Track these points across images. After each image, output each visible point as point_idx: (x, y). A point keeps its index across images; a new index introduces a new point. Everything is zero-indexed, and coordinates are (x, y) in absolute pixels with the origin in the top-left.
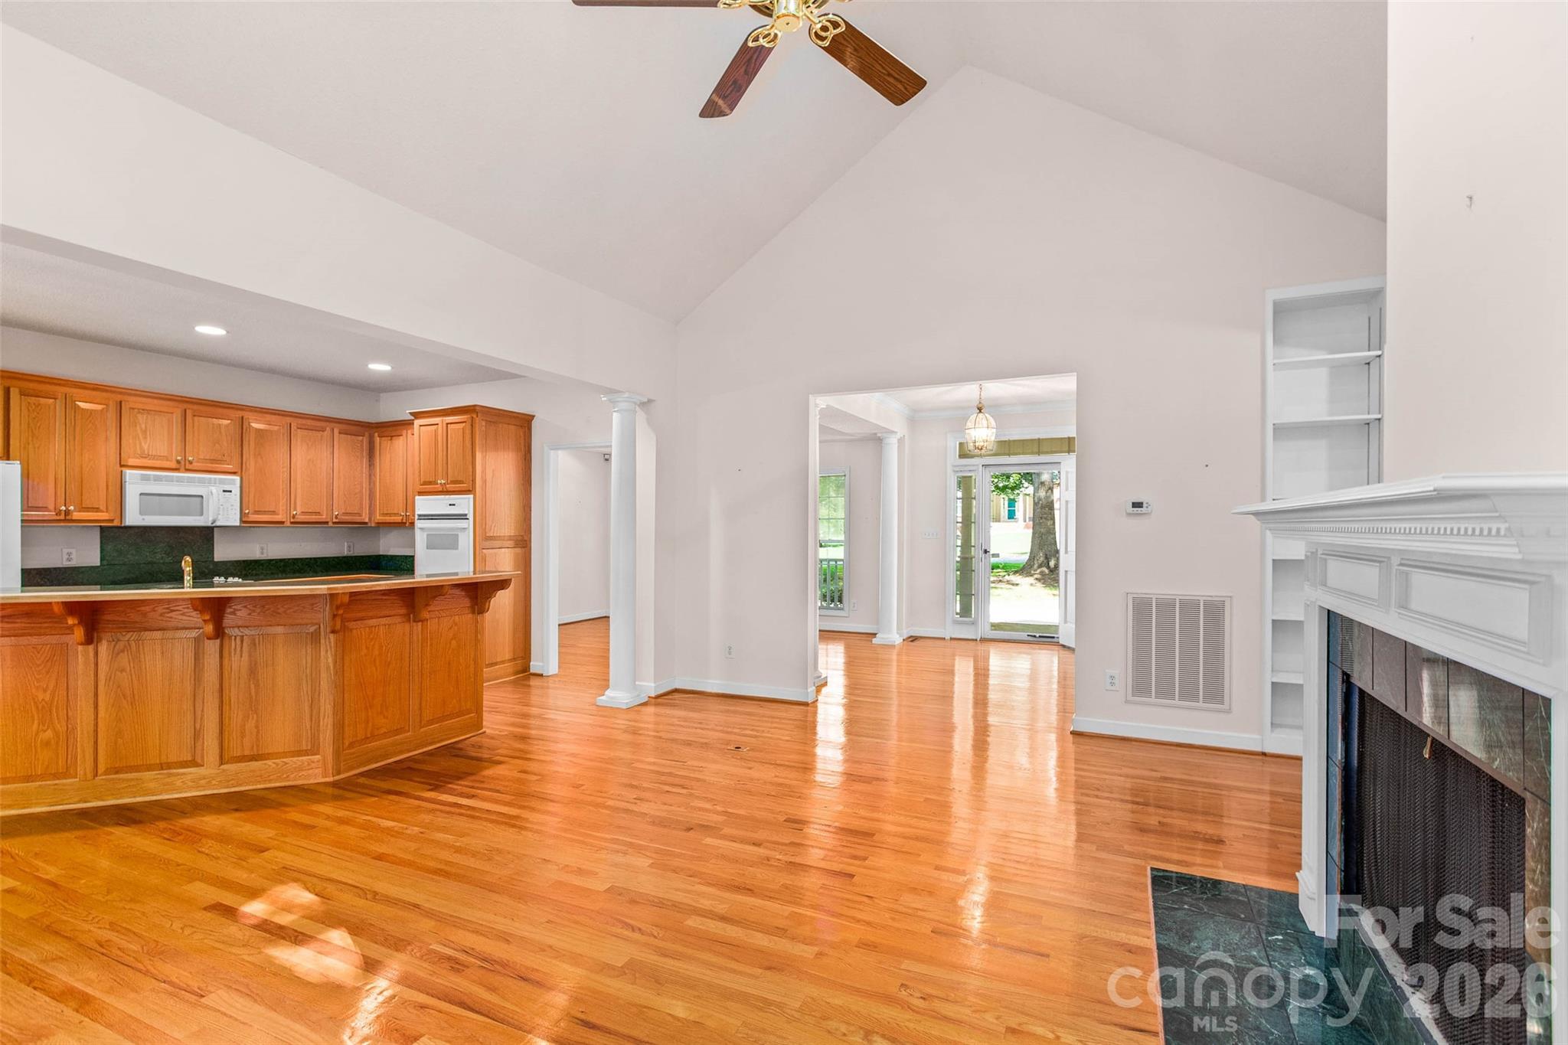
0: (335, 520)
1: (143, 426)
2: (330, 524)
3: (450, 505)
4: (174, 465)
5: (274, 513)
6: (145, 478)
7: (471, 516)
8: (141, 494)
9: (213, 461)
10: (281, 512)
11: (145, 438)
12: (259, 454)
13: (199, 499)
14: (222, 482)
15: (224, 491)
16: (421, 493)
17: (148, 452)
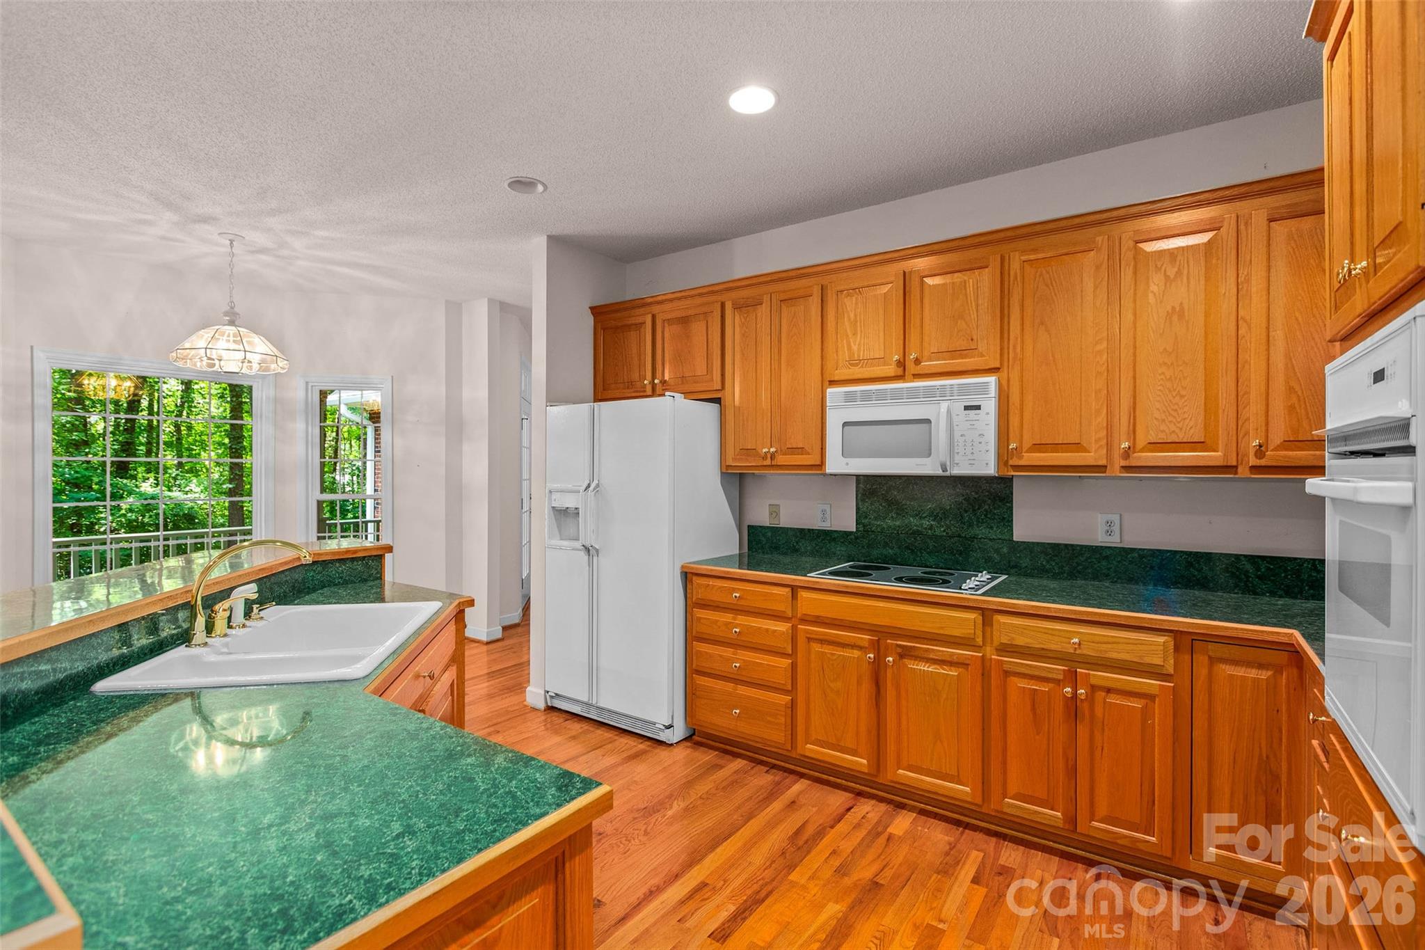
0: (1253, 461)
1: (852, 315)
2: (1243, 472)
4: (891, 370)
5: (1077, 447)
6: (850, 398)
8: (845, 424)
9: (954, 353)
10: (1094, 447)
11: (855, 334)
12: (1042, 323)
13: (924, 426)
14: (963, 390)
15: (967, 408)
17: (859, 356)
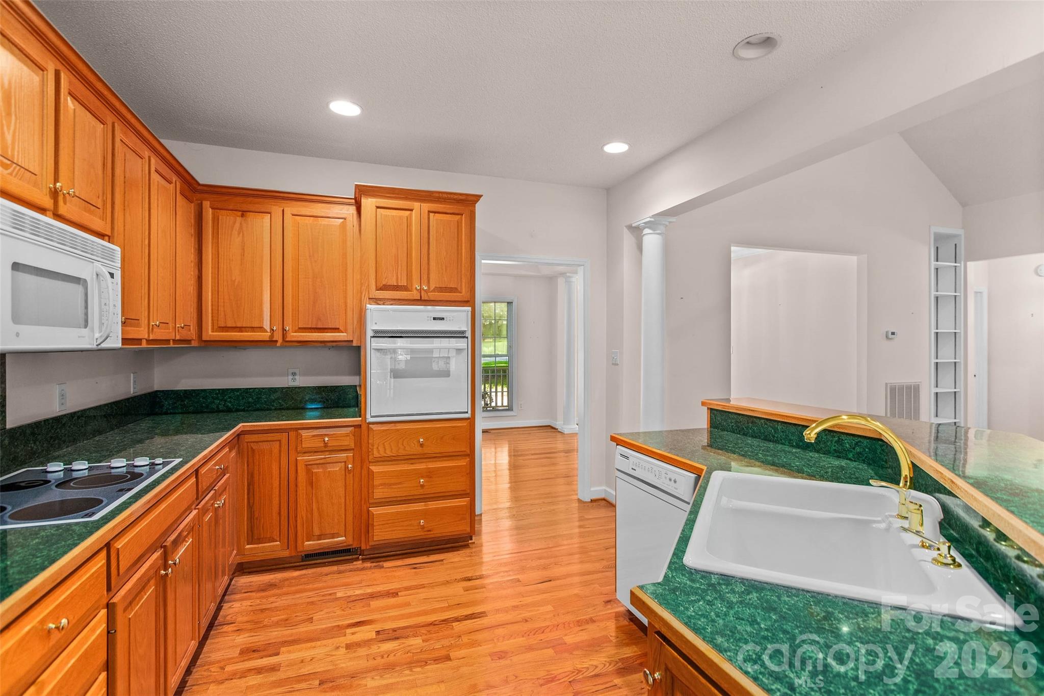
0: (177, 338)
3: (434, 319)
4: (44, 199)
5: (138, 323)
6: (19, 224)
7: (469, 334)
9: (87, 205)
11: (9, 114)
13: (83, 289)
14: (103, 252)
15: (108, 276)
16: (377, 301)
17: (13, 155)
